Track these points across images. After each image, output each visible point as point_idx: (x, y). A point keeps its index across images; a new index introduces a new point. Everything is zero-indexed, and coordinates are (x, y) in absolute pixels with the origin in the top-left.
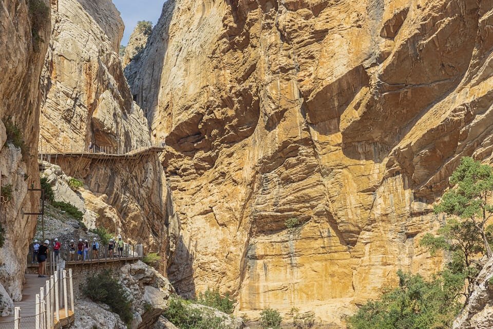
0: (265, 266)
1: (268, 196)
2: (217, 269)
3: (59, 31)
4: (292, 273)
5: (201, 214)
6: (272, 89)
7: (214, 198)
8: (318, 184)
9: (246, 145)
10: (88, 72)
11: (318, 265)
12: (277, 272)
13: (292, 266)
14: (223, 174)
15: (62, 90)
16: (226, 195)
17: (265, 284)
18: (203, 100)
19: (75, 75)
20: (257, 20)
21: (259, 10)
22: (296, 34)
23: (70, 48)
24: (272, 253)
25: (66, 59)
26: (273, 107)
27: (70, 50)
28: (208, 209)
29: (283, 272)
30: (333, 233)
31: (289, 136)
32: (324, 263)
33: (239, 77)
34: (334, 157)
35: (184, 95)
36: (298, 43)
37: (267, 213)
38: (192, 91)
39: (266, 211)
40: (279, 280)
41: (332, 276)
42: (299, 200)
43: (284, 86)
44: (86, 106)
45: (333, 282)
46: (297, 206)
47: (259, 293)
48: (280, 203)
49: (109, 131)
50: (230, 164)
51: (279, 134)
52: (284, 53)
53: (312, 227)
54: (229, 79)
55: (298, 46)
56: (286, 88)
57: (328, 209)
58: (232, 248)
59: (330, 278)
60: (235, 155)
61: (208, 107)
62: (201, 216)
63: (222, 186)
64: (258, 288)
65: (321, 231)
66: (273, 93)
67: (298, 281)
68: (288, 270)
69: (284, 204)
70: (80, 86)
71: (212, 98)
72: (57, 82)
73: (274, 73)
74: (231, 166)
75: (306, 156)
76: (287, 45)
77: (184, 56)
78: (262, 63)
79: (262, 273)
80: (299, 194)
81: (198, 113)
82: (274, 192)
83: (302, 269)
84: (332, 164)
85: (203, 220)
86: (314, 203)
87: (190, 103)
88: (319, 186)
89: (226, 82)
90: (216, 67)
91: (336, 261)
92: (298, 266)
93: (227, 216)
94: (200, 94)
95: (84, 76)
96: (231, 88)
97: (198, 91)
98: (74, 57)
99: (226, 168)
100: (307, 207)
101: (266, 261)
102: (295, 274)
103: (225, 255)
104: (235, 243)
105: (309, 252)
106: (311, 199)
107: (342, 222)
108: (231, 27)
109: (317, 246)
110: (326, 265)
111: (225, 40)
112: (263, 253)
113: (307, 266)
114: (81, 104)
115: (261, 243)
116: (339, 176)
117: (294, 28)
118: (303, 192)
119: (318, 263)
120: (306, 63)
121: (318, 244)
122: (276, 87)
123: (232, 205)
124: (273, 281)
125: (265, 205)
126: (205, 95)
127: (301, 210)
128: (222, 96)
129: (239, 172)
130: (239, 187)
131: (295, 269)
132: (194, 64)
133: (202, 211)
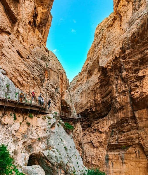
0: (112, 163)
1: (114, 137)
2: (95, 163)
3: (49, 60)
4: (123, 166)
5: (87, 143)
6: (119, 99)
7: (92, 138)
8: (136, 133)
9: (104, 119)
10: (61, 78)
11: (134, 164)
12: (117, 165)
13: (123, 163)
14: (95, 130)
15: (50, 83)
16: (97, 137)
17: (113, 170)
18: (89, 105)
19: (56, 78)
20: (113, 75)
21: (113, 72)
22: (129, 79)
23: (55, 66)
24: (115, 158)
25: (53, 70)
26: (119, 105)
27: (54, 67)
28: (90, 141)
29: (119, 165)
30: (141, 151)
31: (125, 115)
32: (136, 163)
33: (103, 96)
34: (145, 123)
35: (82, 104)
36: (130, 82)
37: (113, 144)
38: (84, 102)
39: (113, 143)
40: (118, 169)
41: (139, 168)
42: (127, 139)
43: (124, 97)
44: (60, 93)
45: (140, 170)
46: (125, 141)
47: (110, 173)
48: (119, 140)
49: (69, 106)
50: (98, 126)
51: (120, 115)
52: (124, 86)
53: (131, 149)
54: (99, 97)
55: (130, 83)
56: (124, 98)
57: (140, 142)
58: (101, 156)
59: (139, 169)
60: (100, 123)
61: (90, 107)
62: (87, 144)
63: (95, 134)
64: (110, 171)
65: (136, 151)
66: (119, 100)
67: (125, 169)
68: (121, 165)
69: (120, 140)
70: (58, 84)
71: (92, 104)
72: (48, 80)
73: (119, 93)
74: (99, 127)
75: (131, 123)
76: (125, 83)
77: (80, 92)
78: (114, 90)
79: (111, 166)
80: (127, 137)
81: (86, 109)
82: (117, 136)
83: (127, 164)
84: (144, 126)
85: (88, 145)
86: (134, 140)
87: (83, 106)
88: (136, 134)
89: (98, 98)
90: (94, 94)
91: (141, 162)
92: (125, 163)
93: (98, 144)
94: (87, 103)
95: (60, 80)
96: (100, 100)
97: (87, 102)
98: (56, 70)
99: (96, 127)
100: (130, 142)
101: (112, 161)
102: (124, 166)
103: (98, 158)
104: (102, 154)
105: (130, 159)
106: (133, 139)
107: (147, 148)
108: (102, 79)
109: (133, 156)
110: (137, 163)
111: (98, 84)
112: (111, 158)
113: (129, 164)
114: (58, 92)
115: (111, 154)
116: (146, 130)
117: (129, 77)
118: (130, 136)
119: (134, 163)
120: (134, 88)
121: (134, 156)
122: (121, 98)
123: (100, 140)
124: (116, 169)
125: (112, 141)
126: (90, 103)
127: (127, 143)
128: (96, 103)
129: (102, 129)
130: (103, 134)
131: (124, 165)
132: (85, 94)
133: (87, 142)
